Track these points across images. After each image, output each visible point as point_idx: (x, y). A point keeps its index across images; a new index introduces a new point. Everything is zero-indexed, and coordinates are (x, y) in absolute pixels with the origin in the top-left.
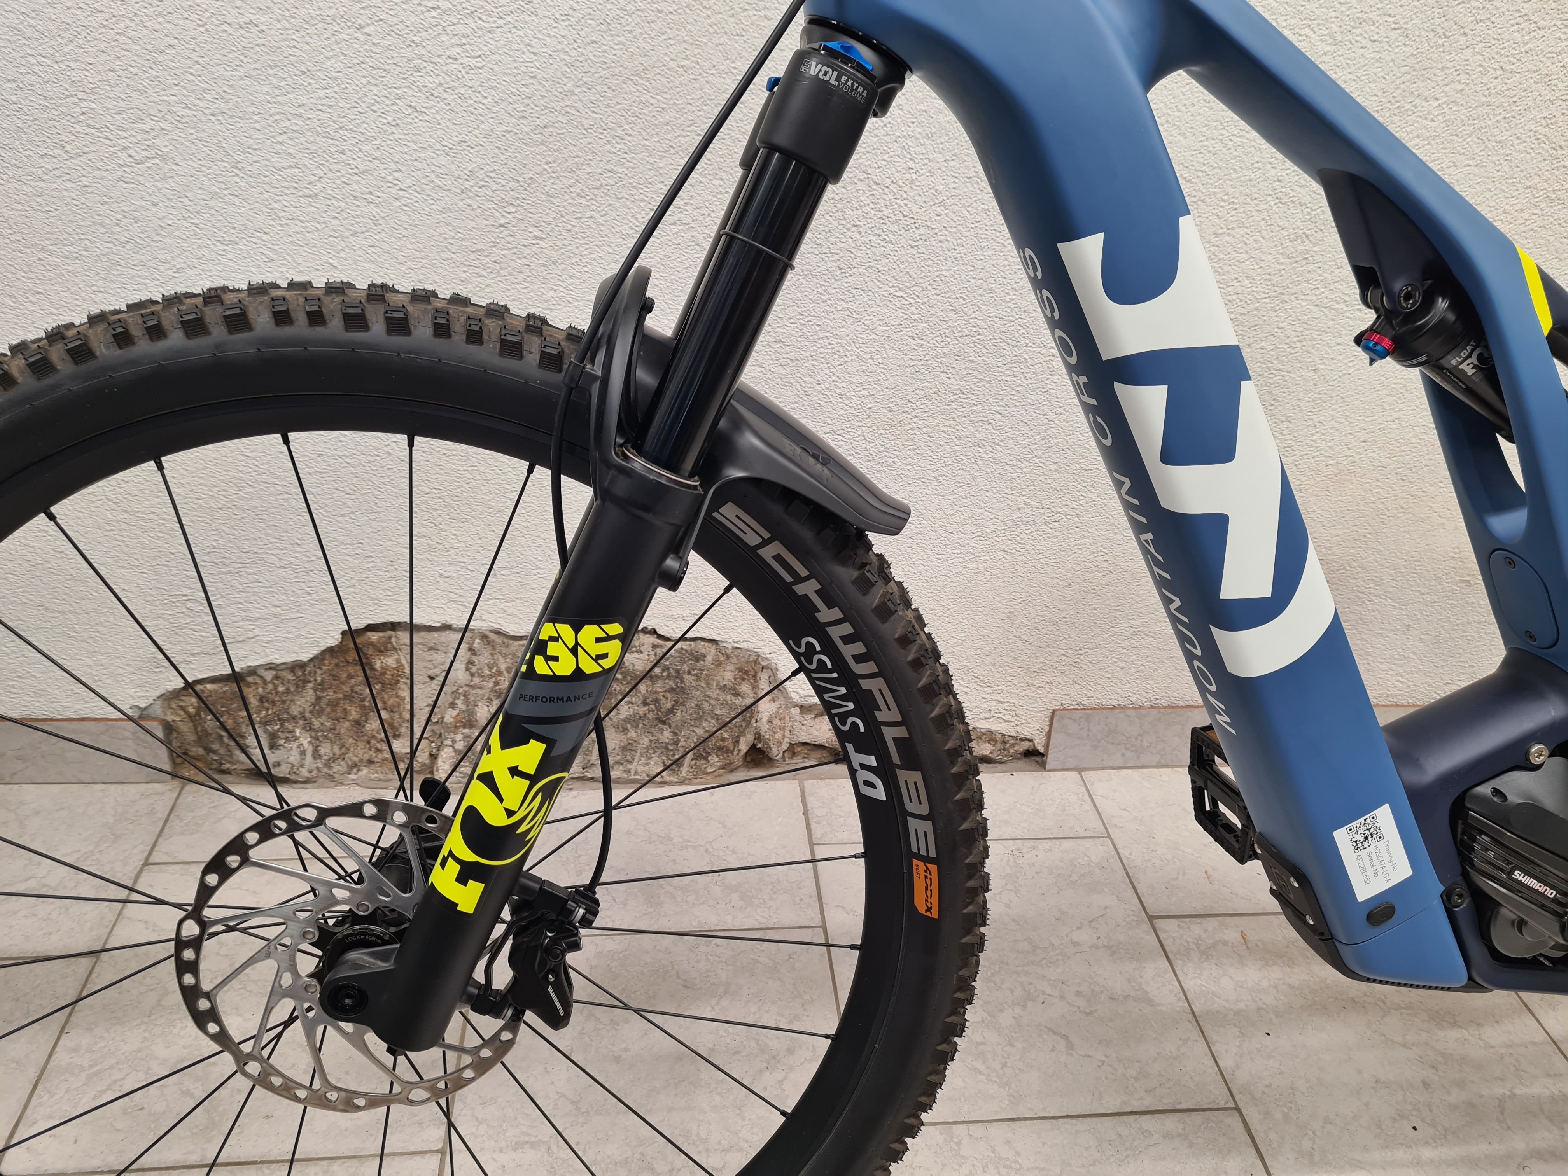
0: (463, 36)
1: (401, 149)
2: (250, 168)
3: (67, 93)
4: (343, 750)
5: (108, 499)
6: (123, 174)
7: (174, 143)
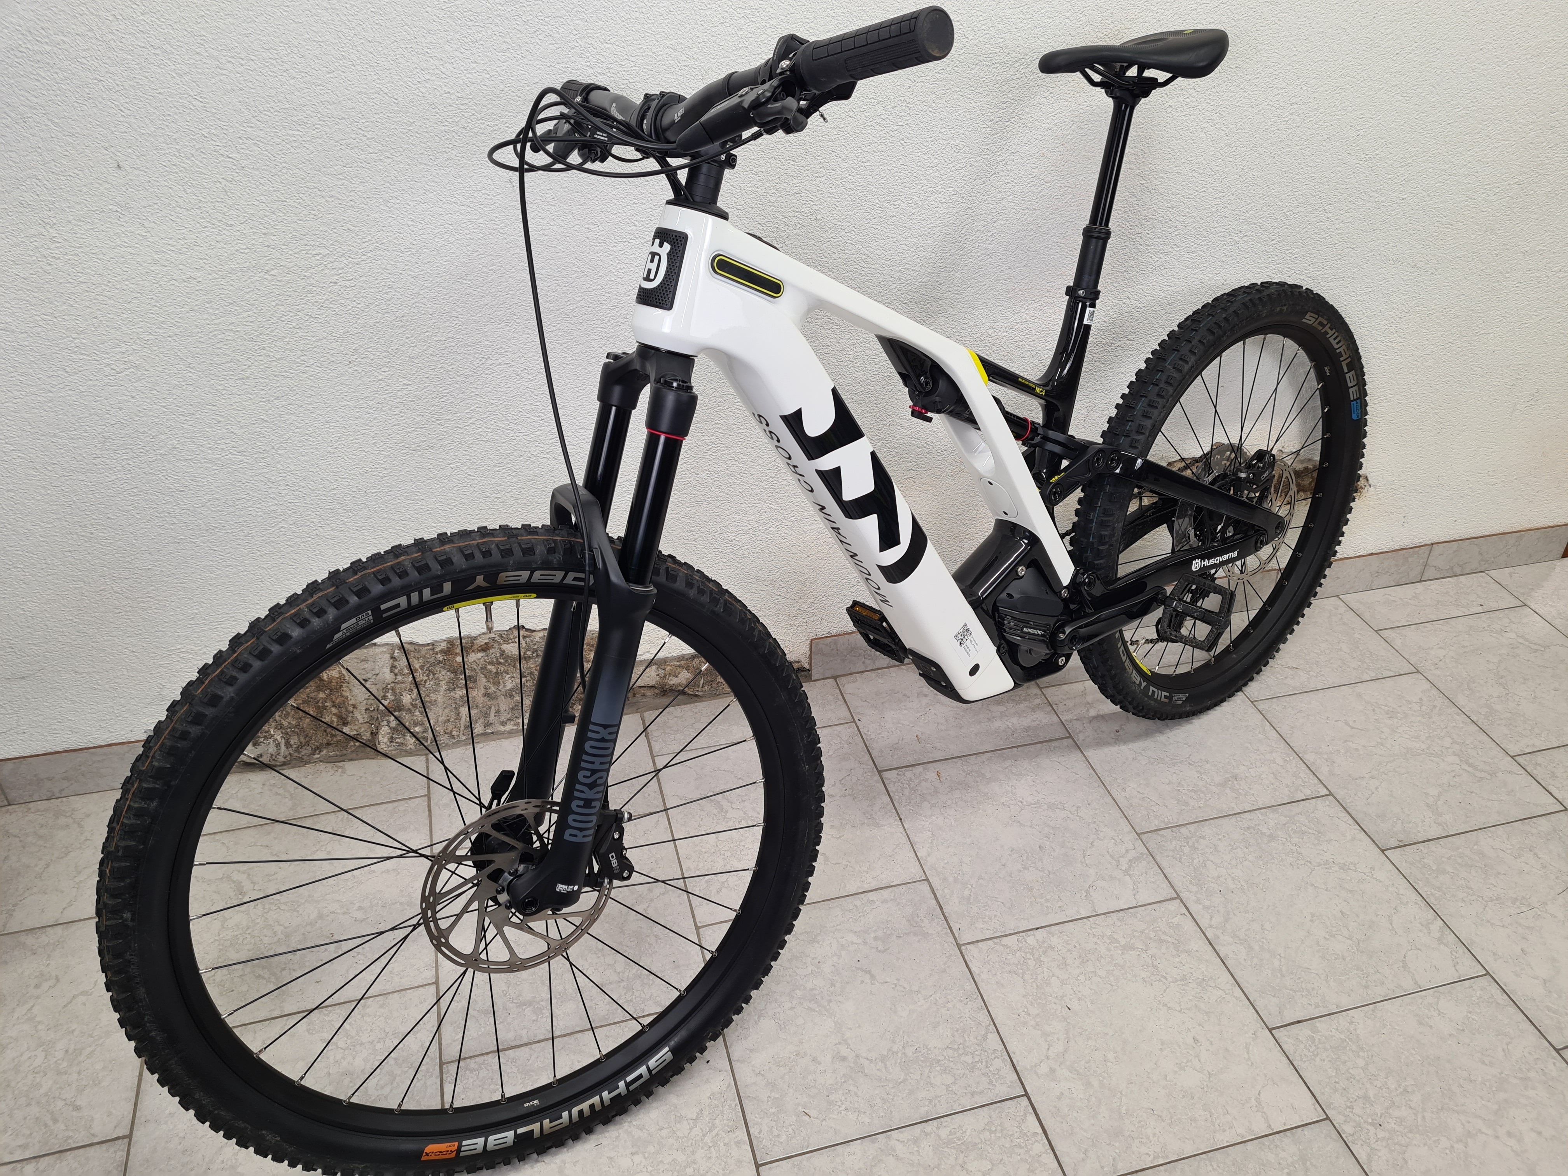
0: (339, 269)
1: (304, 342)
2: (199, 366)
3: (64, 335)
4: (307, 739)
5: (115, 592)
6: (109, 381)
7: (143, 357)
